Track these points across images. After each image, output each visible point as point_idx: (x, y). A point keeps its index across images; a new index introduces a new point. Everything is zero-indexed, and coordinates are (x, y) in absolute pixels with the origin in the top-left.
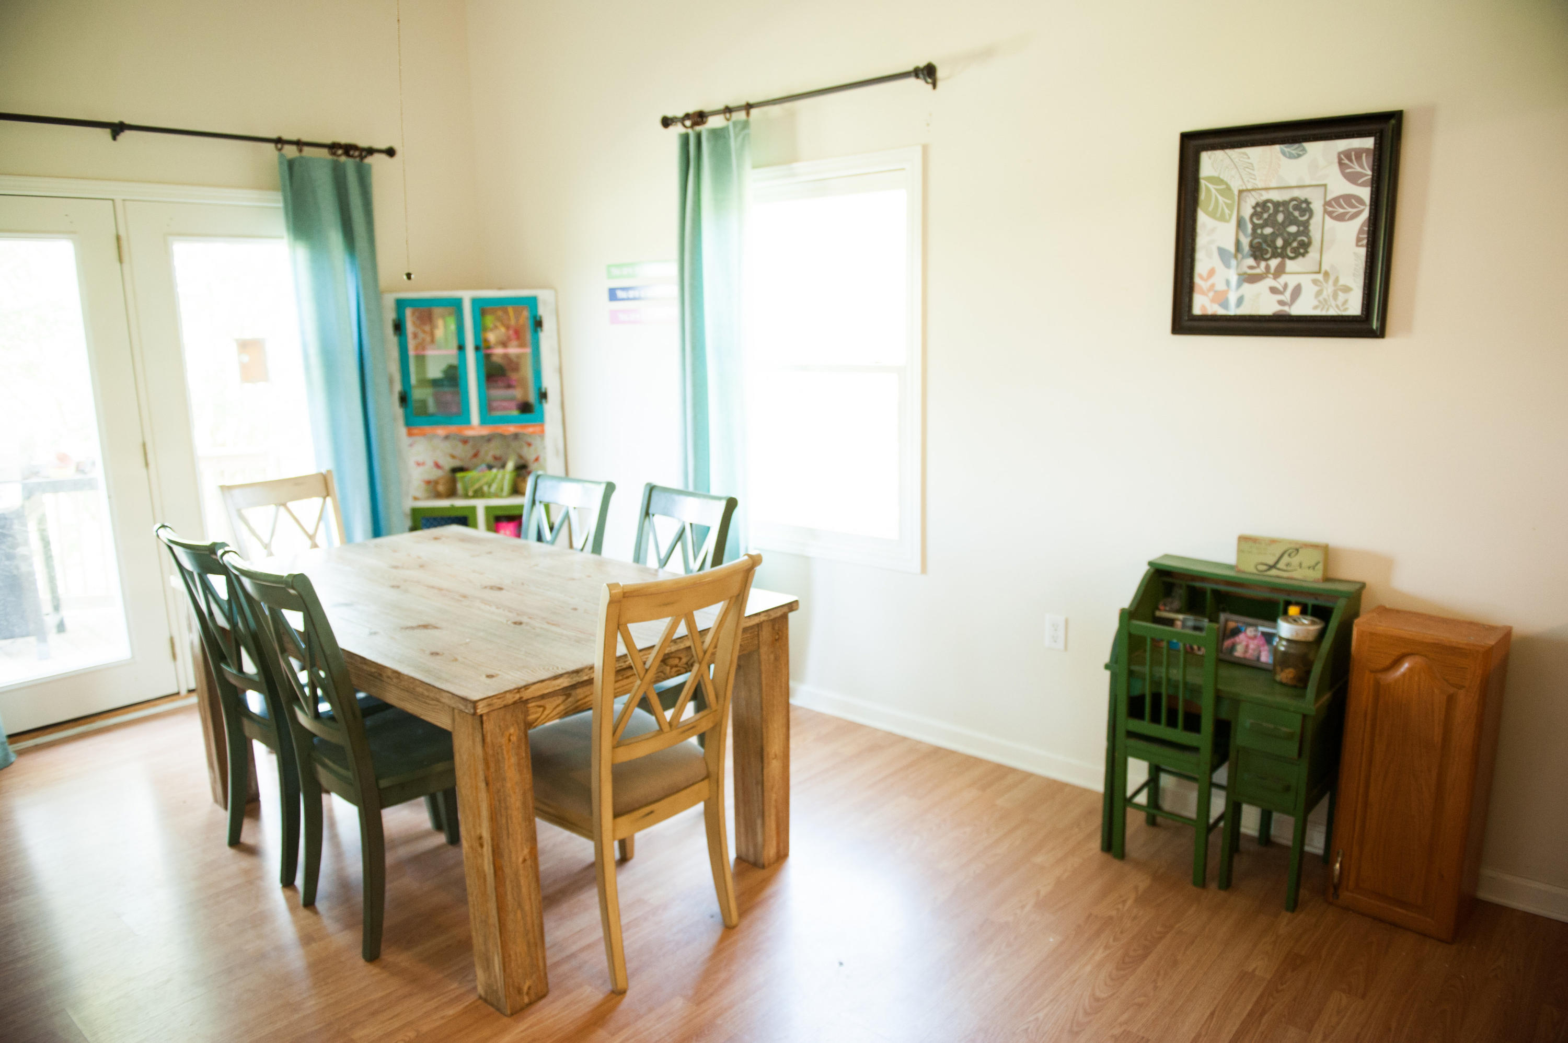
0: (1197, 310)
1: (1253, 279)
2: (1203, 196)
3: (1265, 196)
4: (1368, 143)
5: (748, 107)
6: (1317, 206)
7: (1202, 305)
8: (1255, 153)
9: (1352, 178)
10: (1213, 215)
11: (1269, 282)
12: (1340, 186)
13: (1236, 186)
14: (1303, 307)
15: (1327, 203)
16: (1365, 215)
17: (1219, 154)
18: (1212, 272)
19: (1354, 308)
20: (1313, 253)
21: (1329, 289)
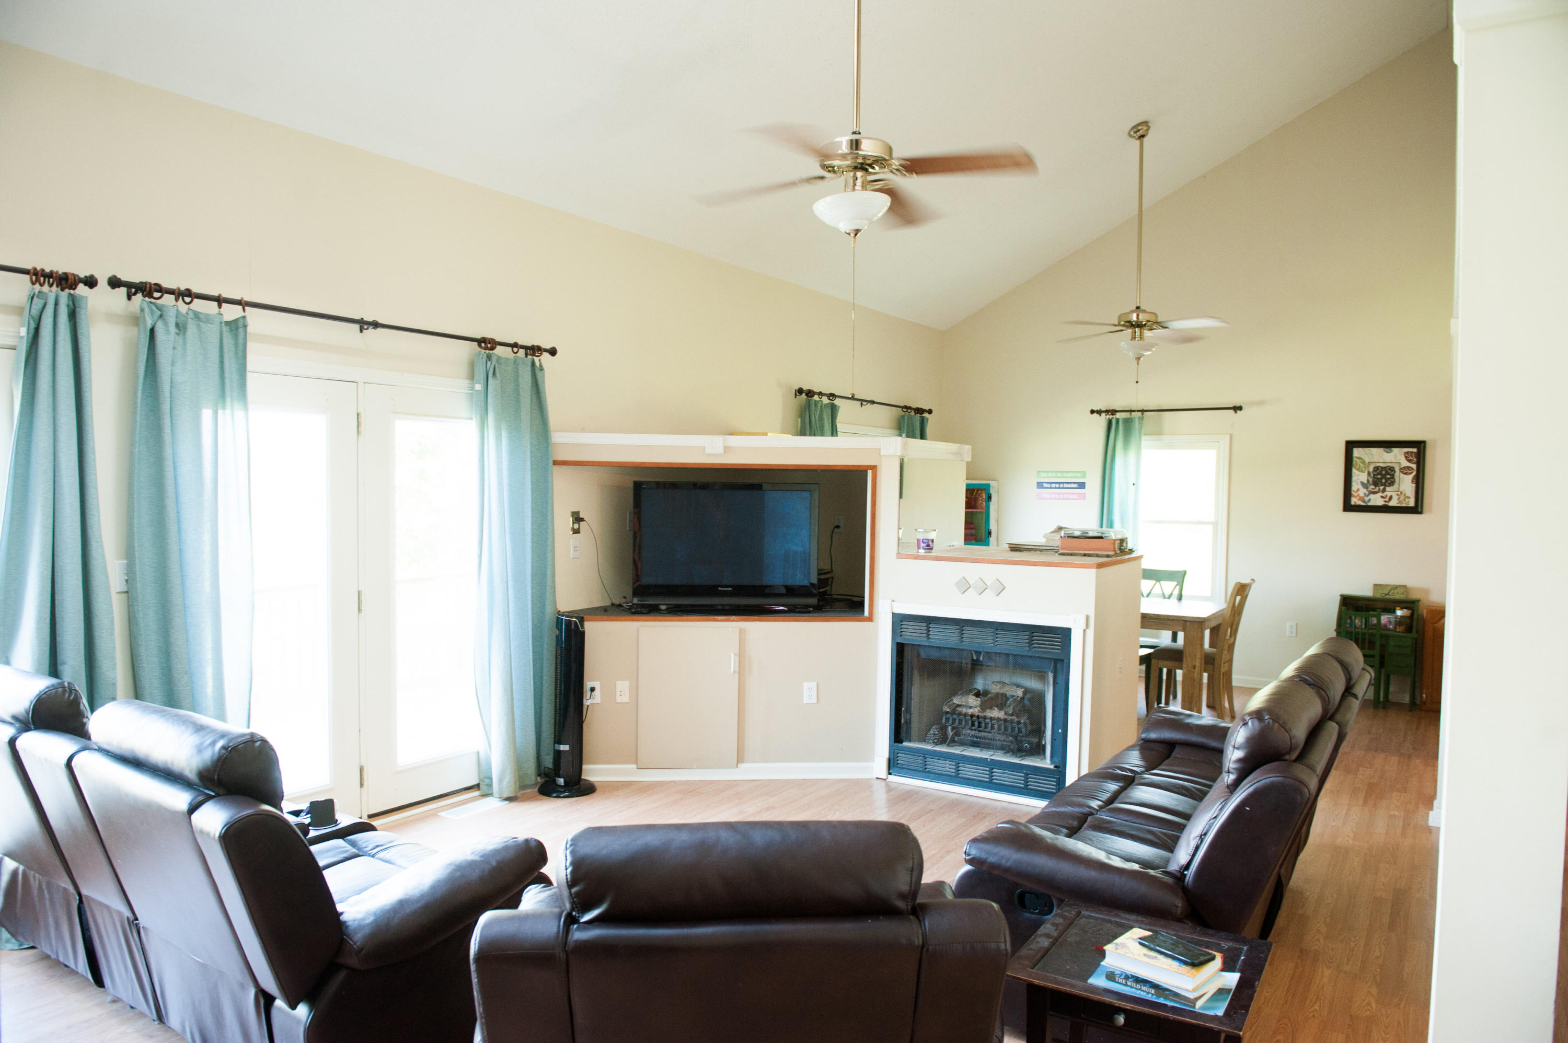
0: (1353, 503)
1: (1374, 493)
2: (1354, 463)
3: (1378, 465)
4: (1415, 450)
5: (1143, 411)
6: (1397, 469)
7: (1354, 501)
8: (1374, 451)
9: (1410, 461)
10: (1358, 470)
11: (1380, 494)
12: (1405, 463)
13: (1367, 460)
14: (1393, 503)
15: (1401, 469)
16: (1414, 473)
17: (1360, 449)
18: (1358, 490)
19: (1412, 503)
20: (1396, 485)
21: (1402, 498)
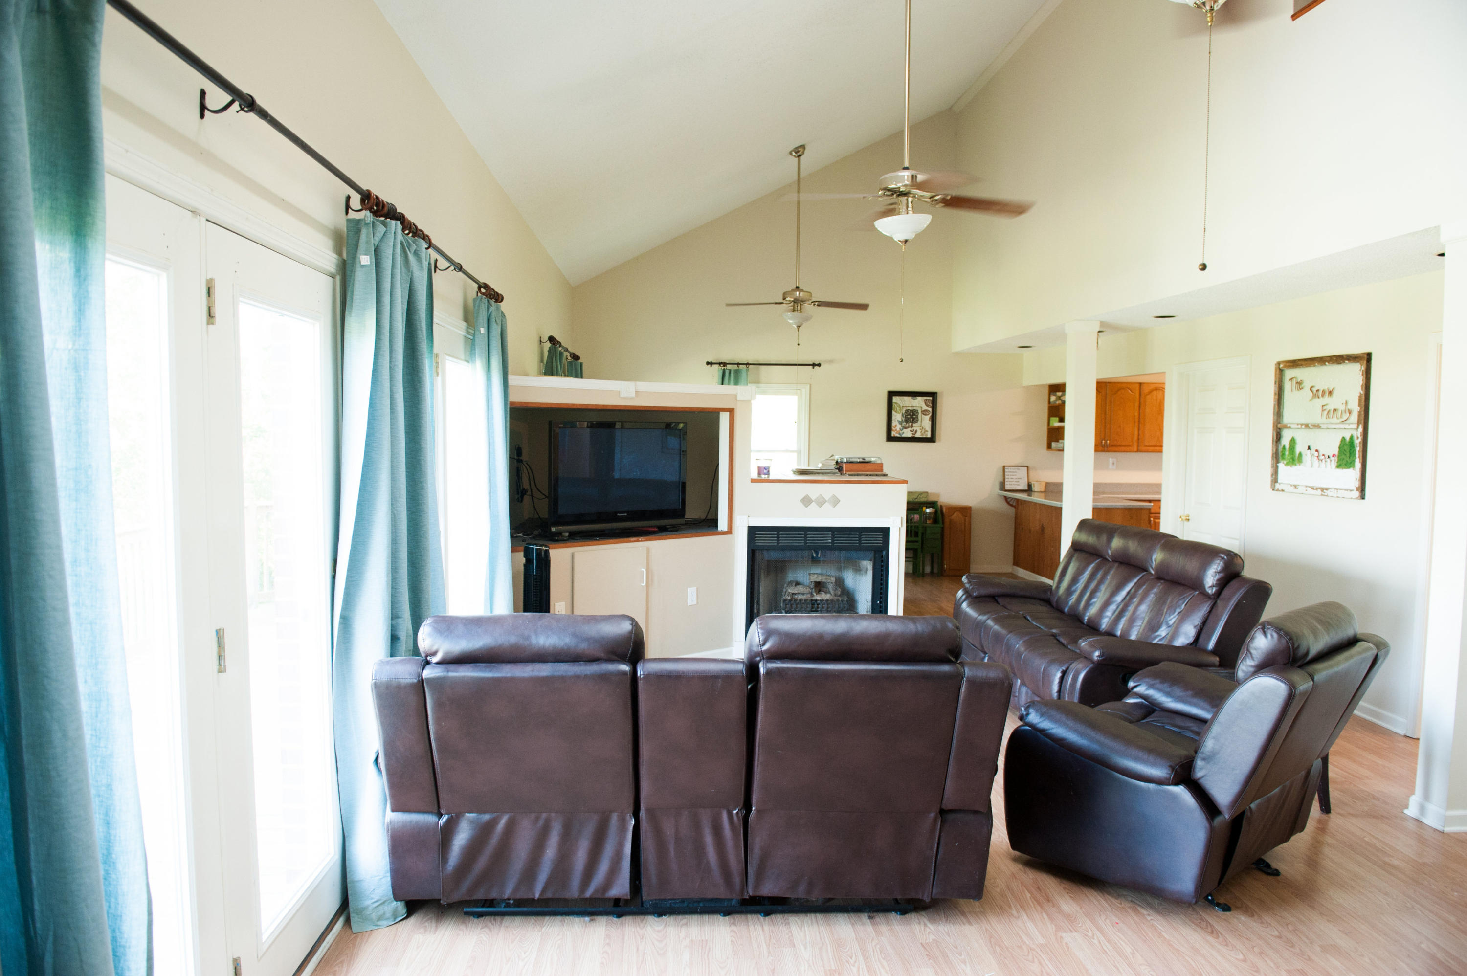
0: (892, 435)
1: (906, 428)
2: (893, 407)
3: (908, 408)
4: (931, 398)
5: (748, 364)
6: (920, 411)
7: (894, 434)
8: (906, 398)
9: (927, 406)
10: (896, 412)
11: (910, 429)
12: (925, 408)
13: (901, 405)
14: (918, 435)
15: (922, 411)
16: (930, 414)
17: (898, 397)
18: (896, 426)
19: (929, 435)
20: (919, 422)
21: (923, 431)
